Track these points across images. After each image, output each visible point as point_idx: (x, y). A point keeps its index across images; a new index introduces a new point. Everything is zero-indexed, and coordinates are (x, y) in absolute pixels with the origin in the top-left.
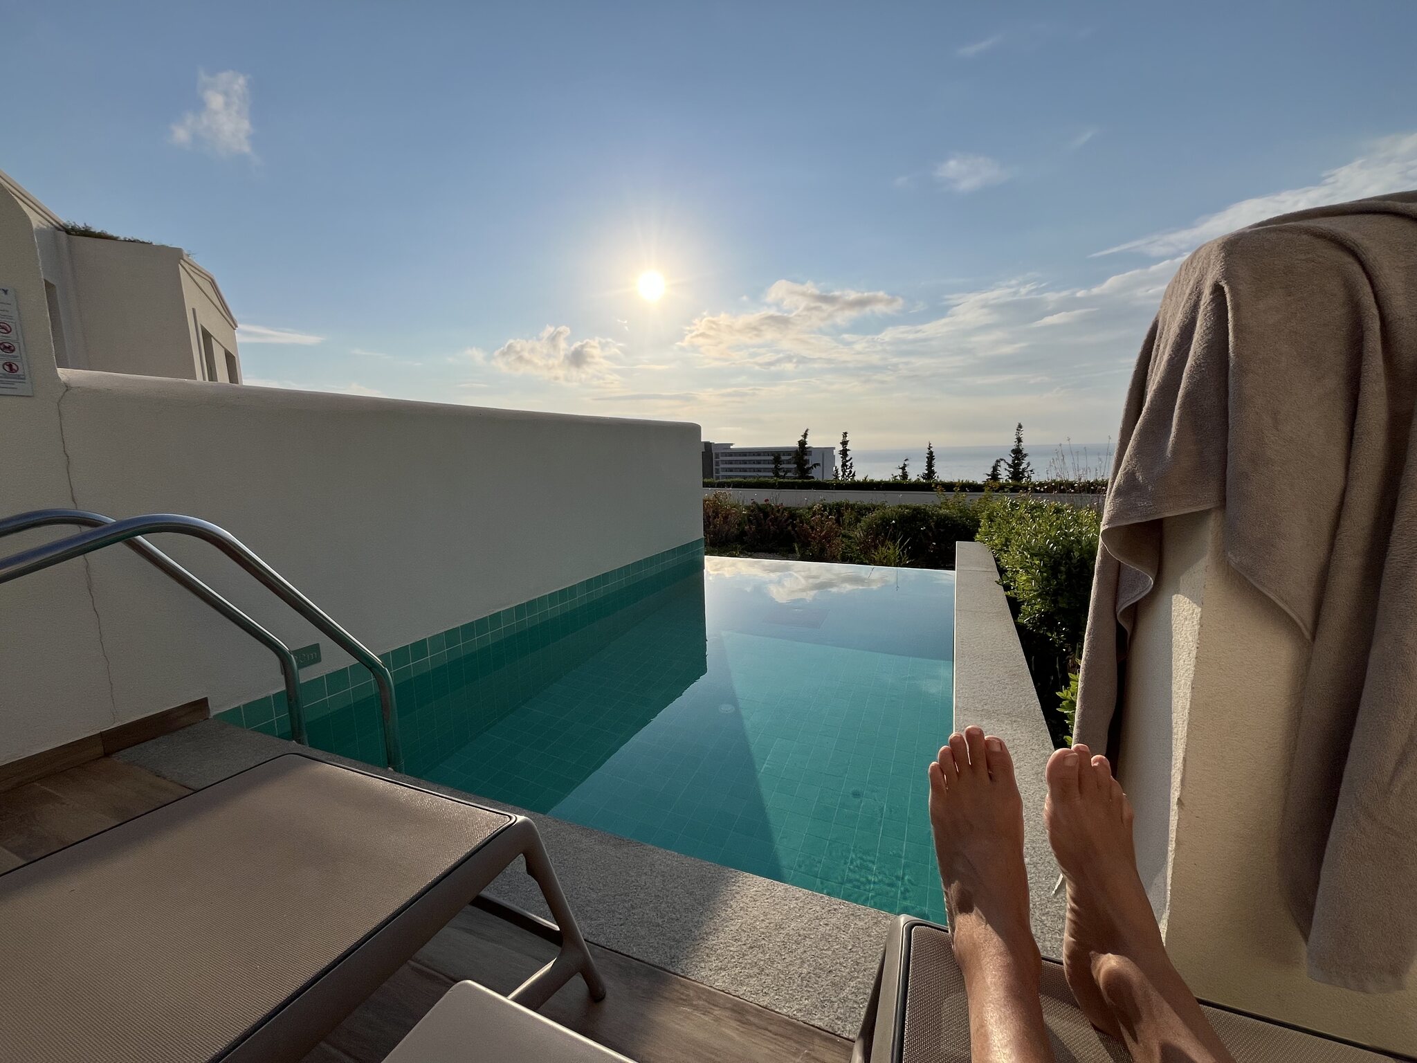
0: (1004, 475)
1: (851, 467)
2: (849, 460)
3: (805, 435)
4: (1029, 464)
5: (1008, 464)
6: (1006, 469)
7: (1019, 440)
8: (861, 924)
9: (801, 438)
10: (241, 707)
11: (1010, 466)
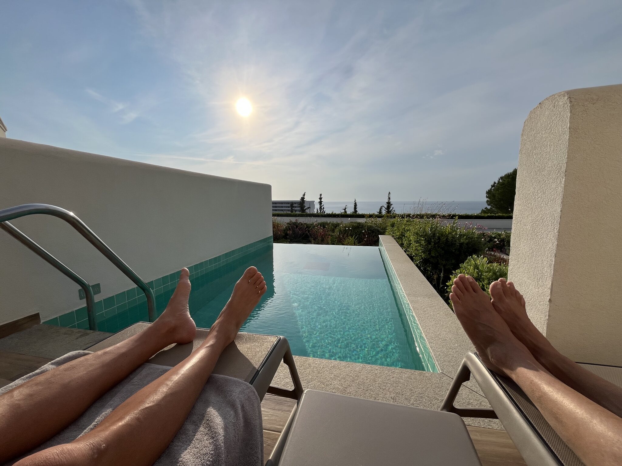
0: (384, 212)
1: (323, 209)
2: (323, 206)
3: (304, 195)
4: (393, 208)
5: (385, 208)
6: (384, 210)
7: (389, 198)
8: (406, 375)
9: (302, 196)
10: (58, 318)
11: (386, 209)
